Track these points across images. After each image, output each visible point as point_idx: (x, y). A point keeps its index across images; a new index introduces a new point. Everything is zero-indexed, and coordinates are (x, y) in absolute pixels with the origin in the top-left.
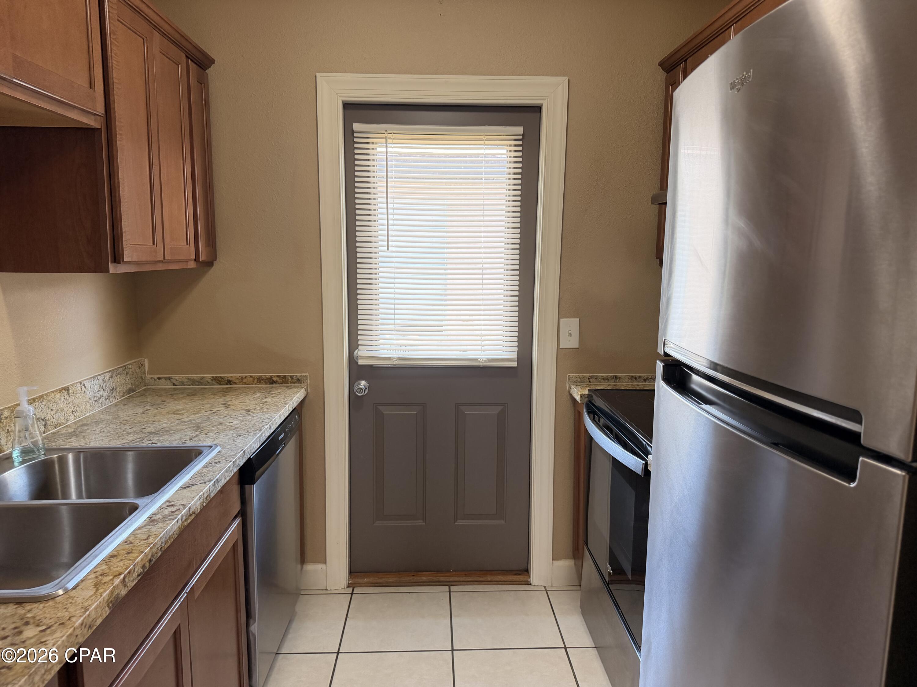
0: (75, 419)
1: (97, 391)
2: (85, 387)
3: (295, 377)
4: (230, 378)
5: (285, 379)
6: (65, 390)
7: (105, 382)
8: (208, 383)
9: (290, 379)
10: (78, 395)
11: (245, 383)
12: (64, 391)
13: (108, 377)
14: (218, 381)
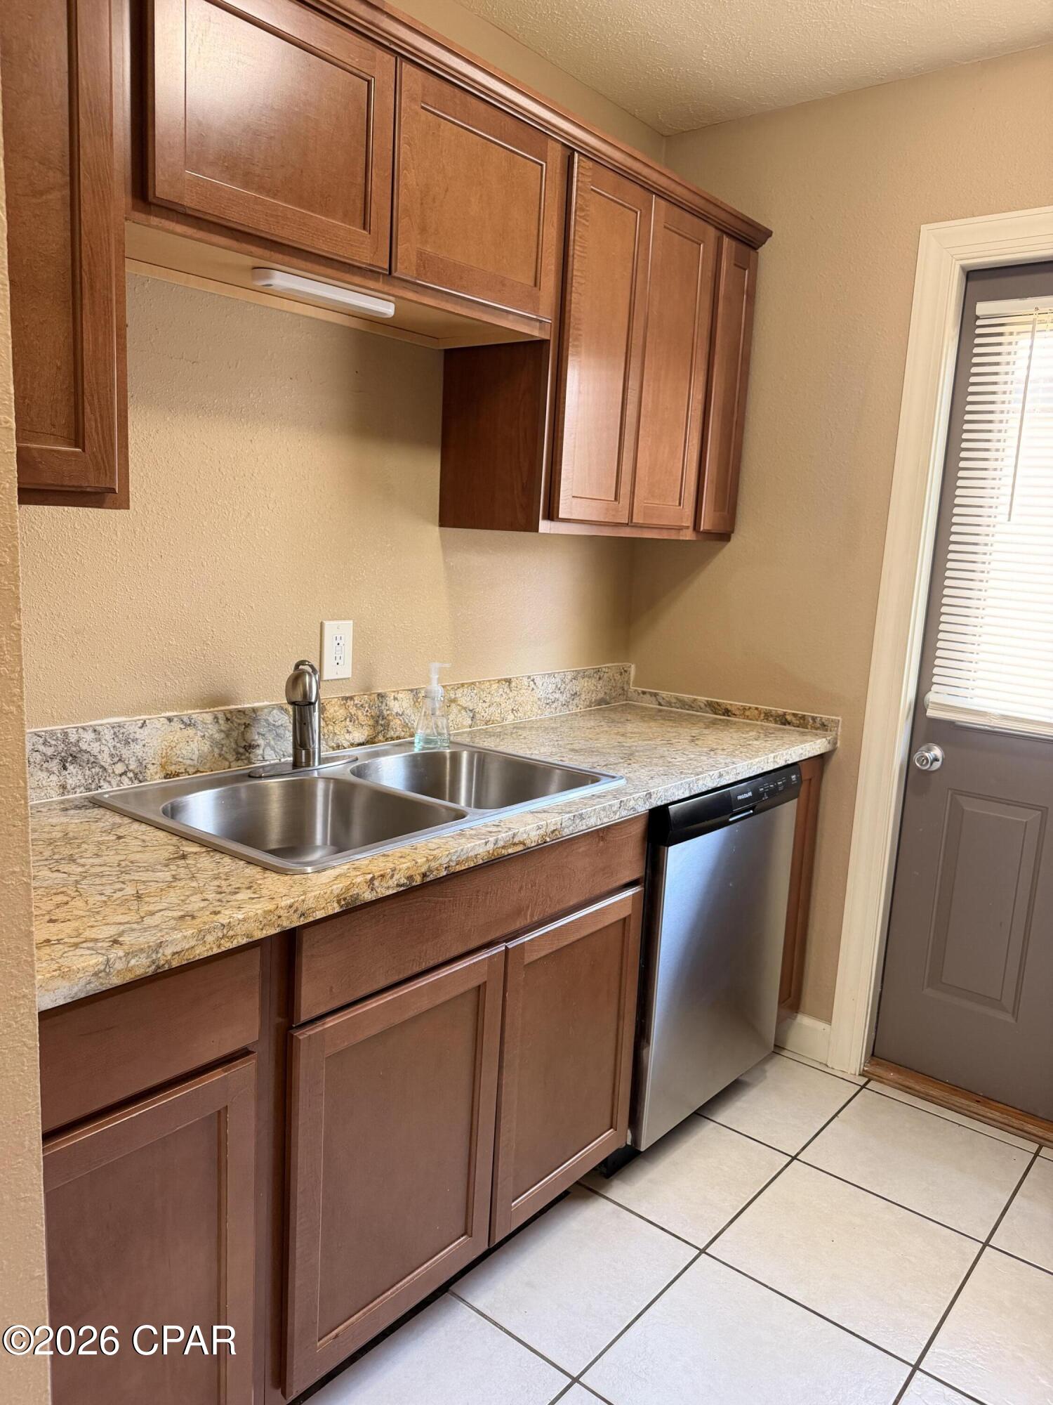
0: (514, 720)
1: (551, 692)
2: (535, 684)
3: (819, 719)
4: (729, 707)
5: (804, 720)
6: (506, 682)
7: (564, 683)
8: (701, 708)
9: (811, 721)
10: (524, 691)
11: (748, 717)
12: (504, 683)
13: (569, 677)
14: (713, 707)
